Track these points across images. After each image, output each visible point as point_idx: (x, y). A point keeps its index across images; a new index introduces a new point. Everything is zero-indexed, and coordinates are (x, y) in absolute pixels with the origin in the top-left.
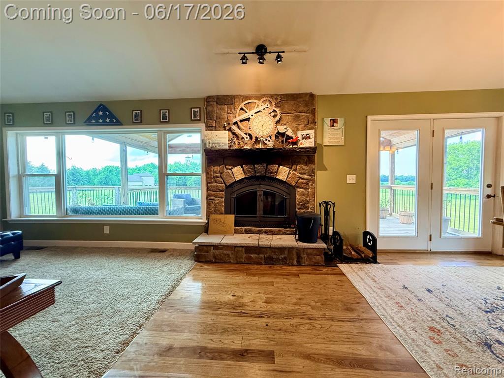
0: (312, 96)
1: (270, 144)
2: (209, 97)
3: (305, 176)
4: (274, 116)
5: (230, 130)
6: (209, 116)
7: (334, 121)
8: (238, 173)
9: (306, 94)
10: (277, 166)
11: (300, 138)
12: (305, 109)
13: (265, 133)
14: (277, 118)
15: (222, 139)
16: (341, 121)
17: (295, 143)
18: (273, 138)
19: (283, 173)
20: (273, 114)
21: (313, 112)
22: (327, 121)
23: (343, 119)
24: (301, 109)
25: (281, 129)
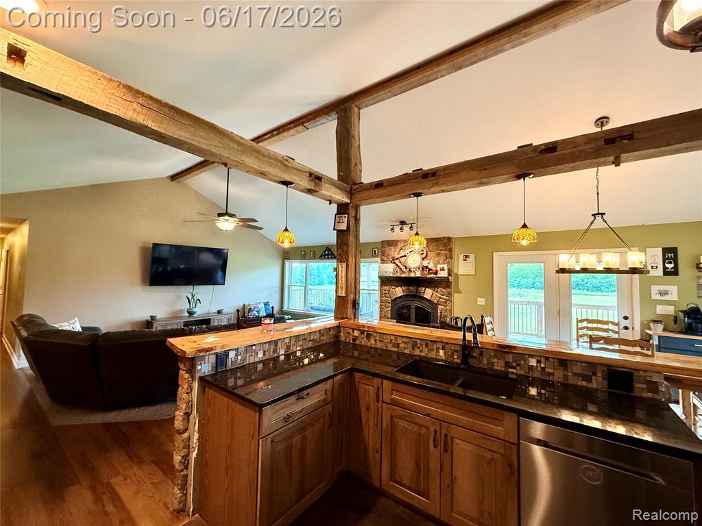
0: (449, 239)
1: (418, 274)
2: (383, 242)
3: (444, 297)
4: (422, 254)
5: (395, 263)
6: (383, 254)
7: (467, 257)
8: (399, 291)
9: (445, 238)
10: (424, 288)
11: (439, 269)
12: (444, 249)
13: (416, 266)
14: (424, 256)
15: (389, 269)
16: (472, 257)
17: (436, 273)
18: (421, 269)
19: (428, 293)
20: (421, 252)
21: (450, 250)
22: (461, 257)
23: (474, 255)
24: (441, 248)
25: (425, 263)
